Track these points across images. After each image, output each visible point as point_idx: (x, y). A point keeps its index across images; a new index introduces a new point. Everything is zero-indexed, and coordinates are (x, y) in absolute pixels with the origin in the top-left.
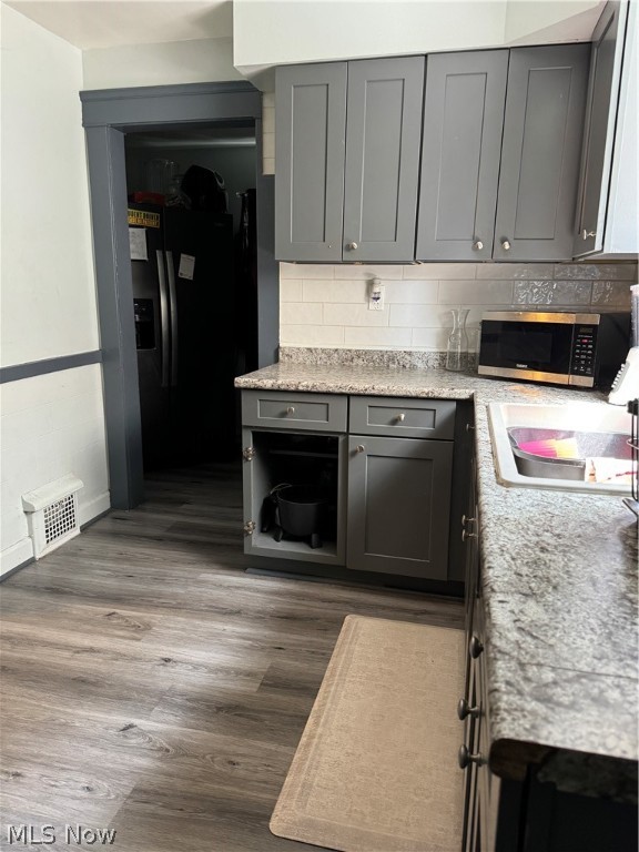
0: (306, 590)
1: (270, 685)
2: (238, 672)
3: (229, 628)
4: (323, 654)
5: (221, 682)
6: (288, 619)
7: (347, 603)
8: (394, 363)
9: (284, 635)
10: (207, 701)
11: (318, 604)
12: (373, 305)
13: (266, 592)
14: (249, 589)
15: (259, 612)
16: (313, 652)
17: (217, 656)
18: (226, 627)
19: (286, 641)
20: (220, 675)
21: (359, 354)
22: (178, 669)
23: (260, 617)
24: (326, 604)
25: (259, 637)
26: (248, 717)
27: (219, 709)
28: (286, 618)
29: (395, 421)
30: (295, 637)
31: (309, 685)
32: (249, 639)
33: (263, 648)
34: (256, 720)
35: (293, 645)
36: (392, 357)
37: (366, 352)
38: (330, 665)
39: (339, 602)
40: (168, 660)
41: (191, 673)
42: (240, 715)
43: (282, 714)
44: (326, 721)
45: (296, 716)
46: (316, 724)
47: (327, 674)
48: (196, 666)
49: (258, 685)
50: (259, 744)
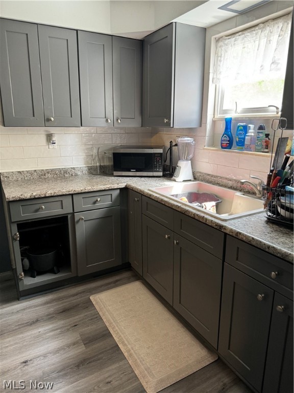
0: (60, 295)
1: (89, 342)
2: (69, 346)
3: (41, 330)
4: (96, 318)
5: (65, 355)
6: (65, 312)
7: (84, 292)
8: (67, 174)
9: (70, 319)
10: (68, 367)
11: (72, 298)
12: (51, 146)
13: (41, 305)
14: (30, 307)
15: (48, 315)
16: (91, 319)
17: (49, 345)
18: (39, 331)
19: (75, 321)
20: (62, 352)
21: (48, 172)
22: (36, 362)
23: (50, 317)
24: (76, 297)
25: (61, 326)
26: (94, 361)
27: (78, 366)
28: (64, 311)
29: (95, 203)
30: (77, 317)
31: (104, 333)
32: (57, 329)
33: (68, 330)
34: (99, 360)
35: (80, 321)
36: (65, 171)
37: (52, 170)
38: (105, 320)
39: (80, 293)
40: (25, 362)
41: (46, 360)
42: (90, 363)
43: (106, 351)
44: (128, 341)
45: (113, 348)
46: (125, 345)
47: (107, 324)
48: (45, 356)
49: (83, 346)
50: (110, 368)
